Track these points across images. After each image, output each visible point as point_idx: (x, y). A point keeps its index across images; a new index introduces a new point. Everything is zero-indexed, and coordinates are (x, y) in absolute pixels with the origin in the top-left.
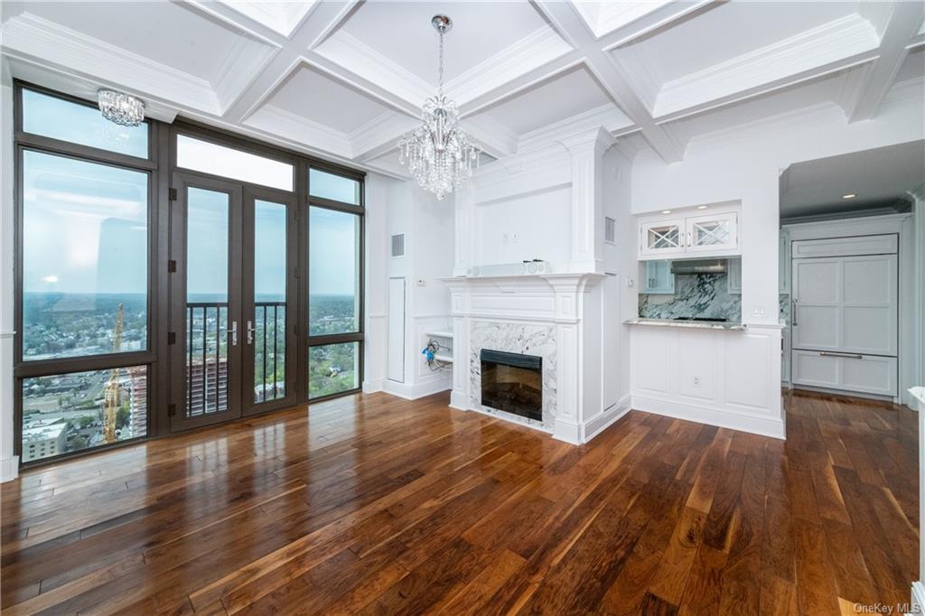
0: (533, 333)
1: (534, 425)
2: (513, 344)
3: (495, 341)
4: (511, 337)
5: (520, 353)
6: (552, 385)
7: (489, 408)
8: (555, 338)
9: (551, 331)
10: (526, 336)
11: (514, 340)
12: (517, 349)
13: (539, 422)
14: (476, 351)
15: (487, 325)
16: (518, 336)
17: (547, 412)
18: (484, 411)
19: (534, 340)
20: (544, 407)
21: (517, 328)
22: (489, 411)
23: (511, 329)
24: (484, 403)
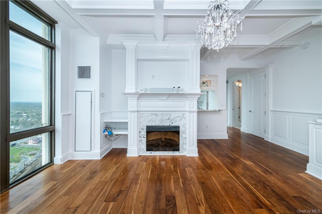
0: (175, 116)
1: (176, 154)
2: (164, 122)
3: (155, 121)
4: (163, 119)
5: (169, 125)
6: (184, 136)
7: (151, 152)
8: (185, 118)
9: (184, 115)
10: (172, 118)
11: (165, 120)
12: (167, 124)
13: (178, 152)
14: (143, 127)
15: (150, 114)
16: (167, 118)
17: (182, 147)
18: (148, 153)
19: (175, 119)
20: (180, 145)
21: (167, 115)
22: (151, 153)
23: (164, 116)
24: (148, 150)
